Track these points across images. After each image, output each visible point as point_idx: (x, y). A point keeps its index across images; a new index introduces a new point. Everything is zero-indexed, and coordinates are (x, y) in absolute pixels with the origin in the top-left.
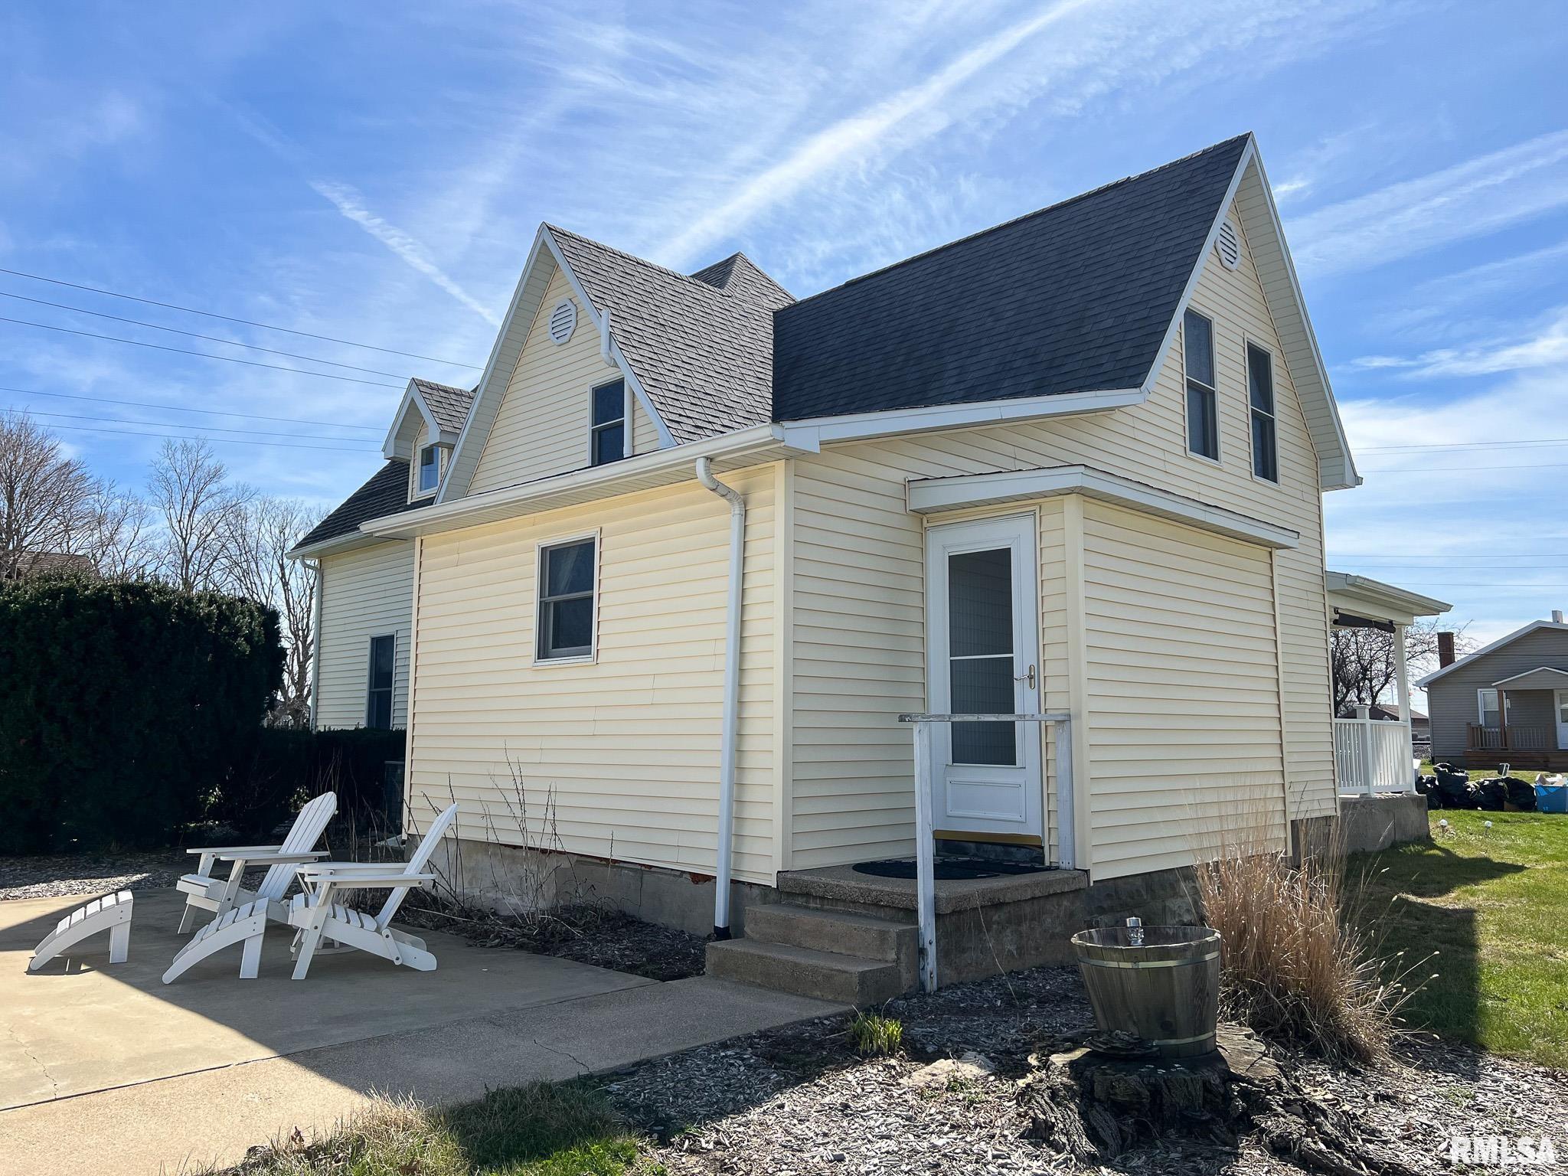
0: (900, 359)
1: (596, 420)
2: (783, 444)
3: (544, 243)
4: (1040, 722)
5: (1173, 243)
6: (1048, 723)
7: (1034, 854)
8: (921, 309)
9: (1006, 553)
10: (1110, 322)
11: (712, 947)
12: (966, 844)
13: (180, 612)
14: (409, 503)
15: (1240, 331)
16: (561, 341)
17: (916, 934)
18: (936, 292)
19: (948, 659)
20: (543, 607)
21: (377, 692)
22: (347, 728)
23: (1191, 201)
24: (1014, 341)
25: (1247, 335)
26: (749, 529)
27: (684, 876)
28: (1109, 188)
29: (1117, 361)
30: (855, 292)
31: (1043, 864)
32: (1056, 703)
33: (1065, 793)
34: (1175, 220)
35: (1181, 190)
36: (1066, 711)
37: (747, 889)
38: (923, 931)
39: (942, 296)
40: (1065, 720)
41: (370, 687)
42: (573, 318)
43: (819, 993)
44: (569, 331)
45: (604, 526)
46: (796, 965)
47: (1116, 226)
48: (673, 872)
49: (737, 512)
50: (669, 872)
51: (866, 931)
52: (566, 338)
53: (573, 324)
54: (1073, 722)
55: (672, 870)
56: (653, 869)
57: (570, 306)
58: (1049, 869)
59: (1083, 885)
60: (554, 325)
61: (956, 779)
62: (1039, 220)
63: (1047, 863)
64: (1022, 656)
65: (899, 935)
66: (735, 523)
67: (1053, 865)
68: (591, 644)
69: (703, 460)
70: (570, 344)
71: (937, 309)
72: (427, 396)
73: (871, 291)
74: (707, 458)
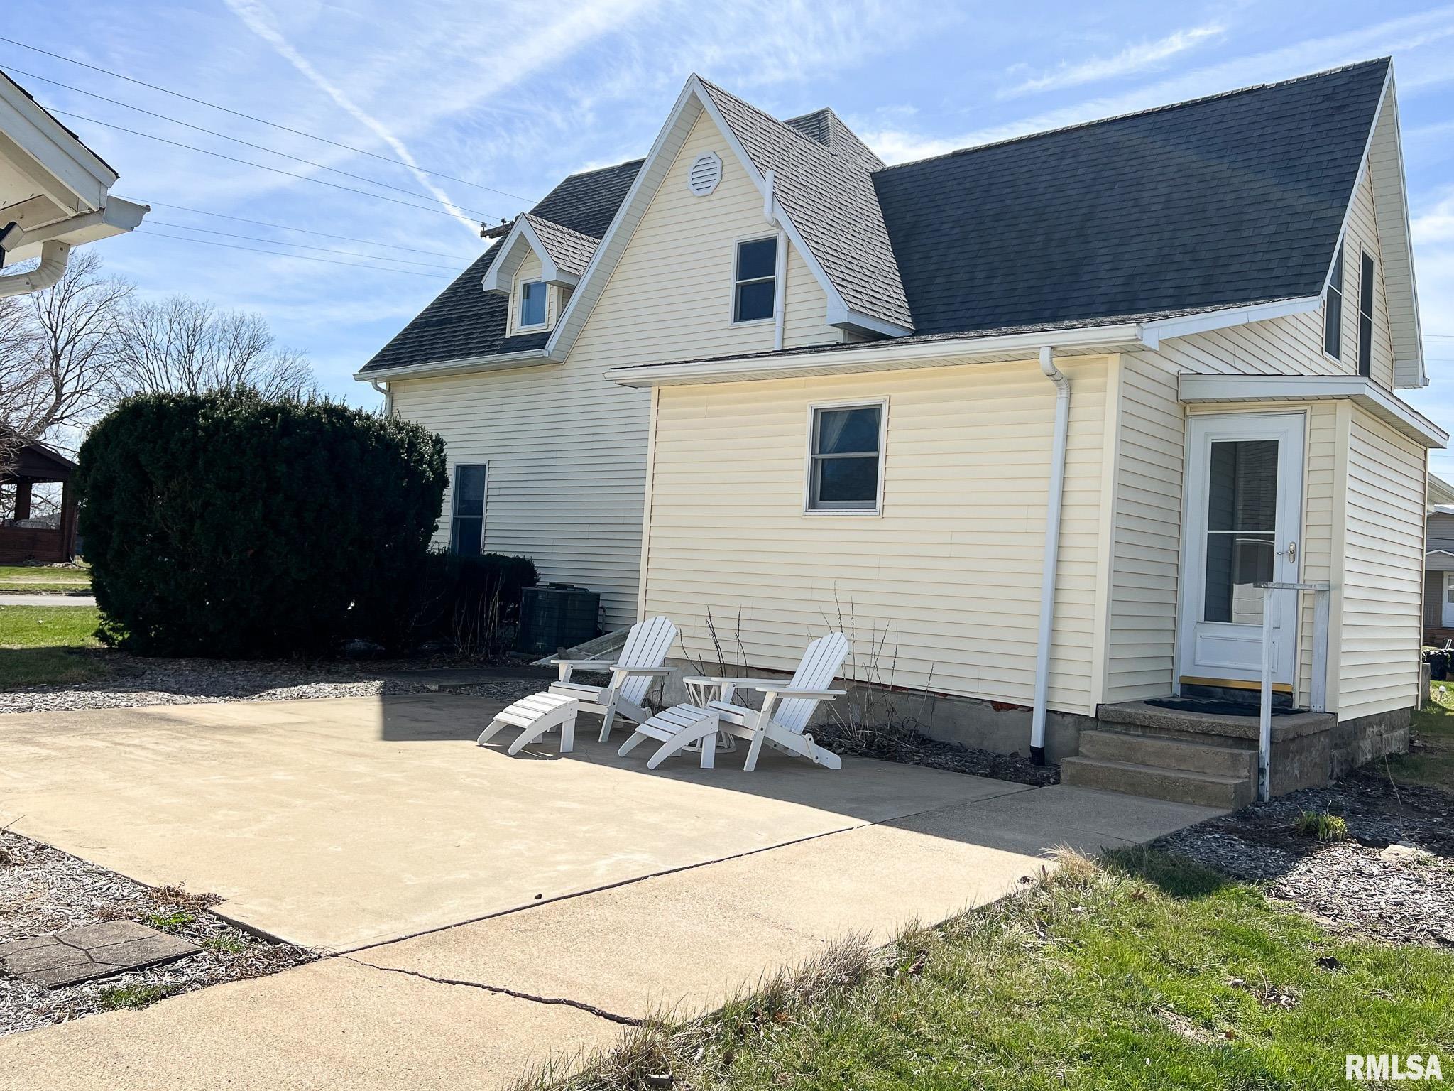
0: (1039, 238)
1: (742, 273)
2: (1139, 343)
3: (694, 95)
4: (1298, 590)
5: (1327, 157)
6: (1306, 592)
7: (1283, 699)
8: (1051, 189)
9: (1273, 445)
10: (1272, 229)
11: (1069, 762)
12: (1213, 689)
13: (378, 438)
14: (508, 336)
15: (1359, 241)
16: (702, 193)
17: (1258, 757)
18: (1065, 175)
19: (1206, 532)
20: (814, 461)
21: (461, 519)
22: (506, 555)
23: (1337, 118)
24: (1166, 235)
25: (1363, 245)
26: (1073, 411)
27: (985, 704)
28: (1243, 93)
29: (1288, 267)
30: (968, 162)
31: (1291, 707)
32: (1315, 575)
33: (1321, 650)
34: (1324, 135)
35: (1323, 106)
36: (1327, 583)
37: (1059, 718)
38: (1264, 755)
39: (1072, 180)
40: (1324, 591)
41: (454, 513)
42: (718, 171)
43: (1190, 800)
44: (713, 185)
45: (892, 395)
46: (1165, 777)
47: (1259, 133)
48: (972, 701)
49: (1065, 396)
50: (968, 700)
51: (1216, 753)
52: (708, 191)
53: (717, 178)
54: (1332, 592)
55: (971, 698)
56: (948, 697)
57: (714, 158)
58: (1299, 712)
59: (1334, 726)
60: (694, 177)
61: (1205, 634)
62: (1168, 116)
63: (1296, 706)
64: (1284, 534)
65: (1251, 757)
66: (1062, 405)
67: (1302, 708)
68: (874, 498)
69: (1049, 349)
70: (713, 197)
71: (1069, 193)
72: (538, 232)
73: (985, 164)
74: (1053, 348)
